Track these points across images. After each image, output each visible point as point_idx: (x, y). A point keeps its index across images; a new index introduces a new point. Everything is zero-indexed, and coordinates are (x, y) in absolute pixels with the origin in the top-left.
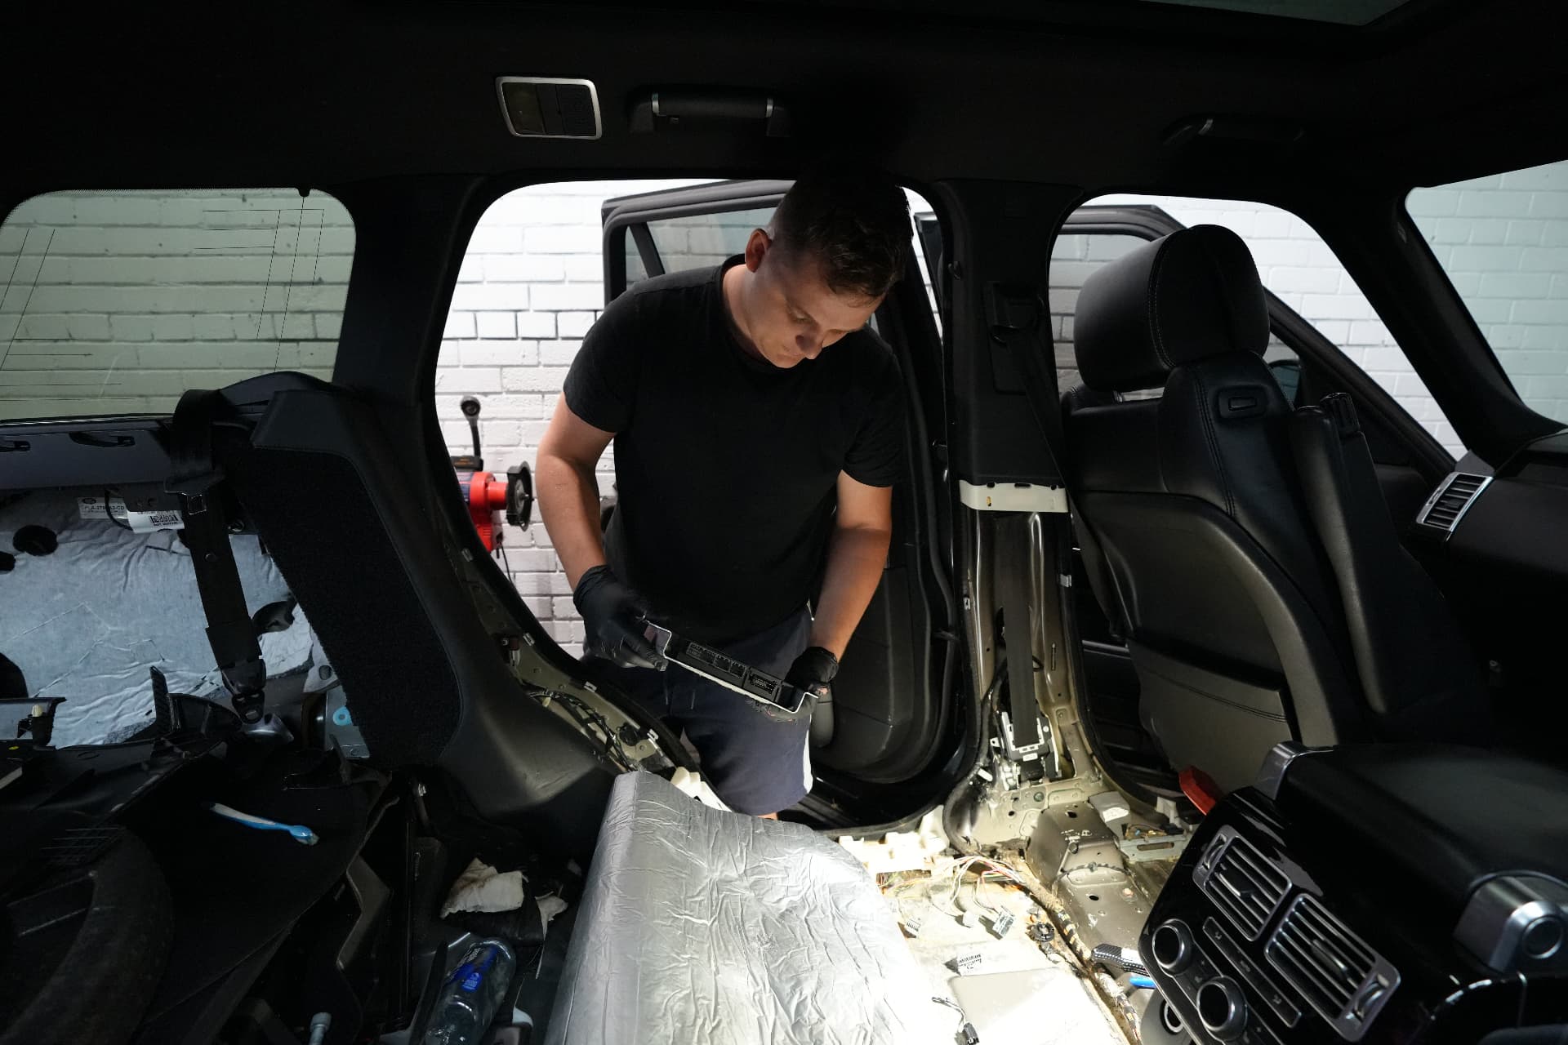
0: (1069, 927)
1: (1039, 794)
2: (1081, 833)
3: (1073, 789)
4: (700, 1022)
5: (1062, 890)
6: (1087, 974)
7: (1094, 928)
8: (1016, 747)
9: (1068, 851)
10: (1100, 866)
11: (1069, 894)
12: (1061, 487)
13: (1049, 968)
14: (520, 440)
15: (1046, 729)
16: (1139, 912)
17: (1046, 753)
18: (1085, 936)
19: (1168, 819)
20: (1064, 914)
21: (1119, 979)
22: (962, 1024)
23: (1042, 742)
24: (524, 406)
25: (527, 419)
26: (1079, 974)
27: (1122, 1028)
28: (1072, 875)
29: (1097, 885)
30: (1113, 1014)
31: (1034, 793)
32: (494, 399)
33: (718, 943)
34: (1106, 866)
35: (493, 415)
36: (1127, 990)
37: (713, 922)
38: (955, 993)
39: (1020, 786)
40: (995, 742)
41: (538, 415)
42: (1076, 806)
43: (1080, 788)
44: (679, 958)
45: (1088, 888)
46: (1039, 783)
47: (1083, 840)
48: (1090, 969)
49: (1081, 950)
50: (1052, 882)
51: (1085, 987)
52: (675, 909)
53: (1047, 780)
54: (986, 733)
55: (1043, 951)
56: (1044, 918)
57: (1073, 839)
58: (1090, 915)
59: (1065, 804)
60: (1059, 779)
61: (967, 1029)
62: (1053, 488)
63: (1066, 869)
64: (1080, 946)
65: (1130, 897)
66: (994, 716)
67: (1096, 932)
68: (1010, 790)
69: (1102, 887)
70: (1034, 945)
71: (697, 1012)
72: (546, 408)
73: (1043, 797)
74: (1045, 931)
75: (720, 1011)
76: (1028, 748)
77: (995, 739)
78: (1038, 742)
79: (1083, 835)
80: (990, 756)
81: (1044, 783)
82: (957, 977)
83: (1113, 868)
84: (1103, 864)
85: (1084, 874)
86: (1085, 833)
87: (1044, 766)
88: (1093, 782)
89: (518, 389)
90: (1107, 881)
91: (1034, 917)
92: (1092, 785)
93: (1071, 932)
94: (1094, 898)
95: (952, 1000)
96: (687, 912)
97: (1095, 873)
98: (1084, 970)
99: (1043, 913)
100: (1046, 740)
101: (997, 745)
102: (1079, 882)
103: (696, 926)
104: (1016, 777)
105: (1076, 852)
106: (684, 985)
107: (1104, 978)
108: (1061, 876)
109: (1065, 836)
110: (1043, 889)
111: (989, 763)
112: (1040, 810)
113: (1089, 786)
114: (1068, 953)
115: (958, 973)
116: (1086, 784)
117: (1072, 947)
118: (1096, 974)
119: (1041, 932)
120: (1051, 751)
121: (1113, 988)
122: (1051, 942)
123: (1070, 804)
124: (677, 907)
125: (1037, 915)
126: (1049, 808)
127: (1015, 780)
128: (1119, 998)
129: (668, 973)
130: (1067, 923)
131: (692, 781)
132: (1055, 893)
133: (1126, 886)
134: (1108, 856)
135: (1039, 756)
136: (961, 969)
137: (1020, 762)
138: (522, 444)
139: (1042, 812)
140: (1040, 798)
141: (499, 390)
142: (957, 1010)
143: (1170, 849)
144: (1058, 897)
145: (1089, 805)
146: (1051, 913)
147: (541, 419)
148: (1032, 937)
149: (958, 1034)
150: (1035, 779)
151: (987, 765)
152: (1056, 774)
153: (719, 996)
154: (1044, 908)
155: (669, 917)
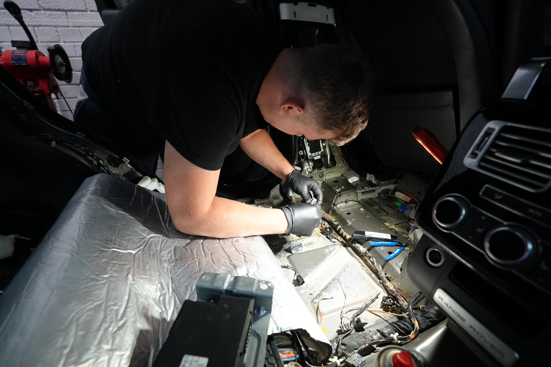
0: (339, 227)
1: (321, 174)
2: (341, 188)
3: (336, 171)
4: (105, 325)
5: (334, 213)
6: (348, 245)
7: (350, 226)
8: (311, 154)
9: (336, 195)
10: (350, 200)
11: (338, 214)
12: (332, 7)
13: (332, 245)
14: (60, 39)
15: (324, 144)
16: (368, 216)
17: (324, 155)
18: (346, 230)
19: (372, 182)
20: (336, 222)
21: (363, 245)
22: (296, 276)
23: (322, 150)
24: (56, 19)
25: (60, 26)
26: (345, 246)
27: (367, 265)
28: (338, 206)
29: (349, 209)
30: (362, 260)
31: (320, 174)
32: (37, 14)
33: (138, 265)
34: (352, 200)
35: (40, 24)
36: (368, 249)
37: (138, 251)
38: (291, 262)
39: (313, 172)
40: (301, 153)
41: (66, 24)
42: (337, 178)
43: (338, 170)
44: (98, 278)
45: (346, 210)
46: (321, 170)
47: (342, 190)
48: (350, 243)
49: (345, 236)
50: (329, 210)
51: (349, 251)
52: (105, 245)
53: (325, 167)
54: (297, 149)
55: (328, 238)
56: (327, 225)
57: (338, 190)
58: (348, 221)
59: (333, 178)
60: (329, 167)
61: (299, 278)
62: (328, 8)
63: (336, 203)
64: (345, 234)
65: (363, 211)
66: (301, 140)
67: (351, 227)
68: (309, 173)
69: (351, 209)
70: (324, 236)
71: (105, 317)
72: (69, 20)
73: (323, 175)
74: (328, 230)
75: (128, 313)
76: (316, 153)
77: (301, 151)
78: (321, 151)
79: (342, 188)
80: (299, 159)
81: (324, 169)
82: (291, 255)
83: (354, 201)
84: (351, 200)
85: (343, 205)
86: (343, 187)
87: (323, 161)
88: (343, 167)
89: (50, 7)
90: (353, 206)
91: (323, 225)
92: (343, 169)
93: (340, 229)
94: (348, 214)
95: (290, 265)
96: (115, 246)
97: (348, 204)
98: (347, 244)
99: (326, 223)
100: (324, 149)
101: (302, 154)
102: (341, 208)
103: (121, 254)
104: (311, 167)
105: (340, 195)
106: (98, 297)
107: (357, 245)
108: (333, 207)
109: (334, 190)
110: (326, 213)
111: (299, 163)
112: (322, 182)
113: (342, 169)
114: (339, 238)
115: (292, 253)
116: (341, 168)
117: (341, 235)
118: (353, 244)
119: (327, 231)
120: (326, 154)
121: (362, 249)
122: (332, 234)
123: (335, 178)
124: (107, 244)
125: (324, 225)
126: (325, 180)
127: (311, 169)
128: (366, 253)
129: (84, 291)
130: (338, 225)
131: (152, 182)
132: (330, 214)
133: (361, 208)
134: (352, 196)
135: (321, 157)
136: (293, 252)
137: (313, 160)
138: (61, 41)
139: (323, 182)
140: (321, 176)
141: (38, 8)
142: (293, 270)
143: (373, 193)
144: (332, 216)
145: (342, 177)
146: (330, 223)
147: (69, 26)
148: (323, 233)
149: (294, 280)
150: (319, 168)
151: (298, 164)
152: (328, 165)
153: (131, 301)
154: (327, 221)
155: (96, 251)
